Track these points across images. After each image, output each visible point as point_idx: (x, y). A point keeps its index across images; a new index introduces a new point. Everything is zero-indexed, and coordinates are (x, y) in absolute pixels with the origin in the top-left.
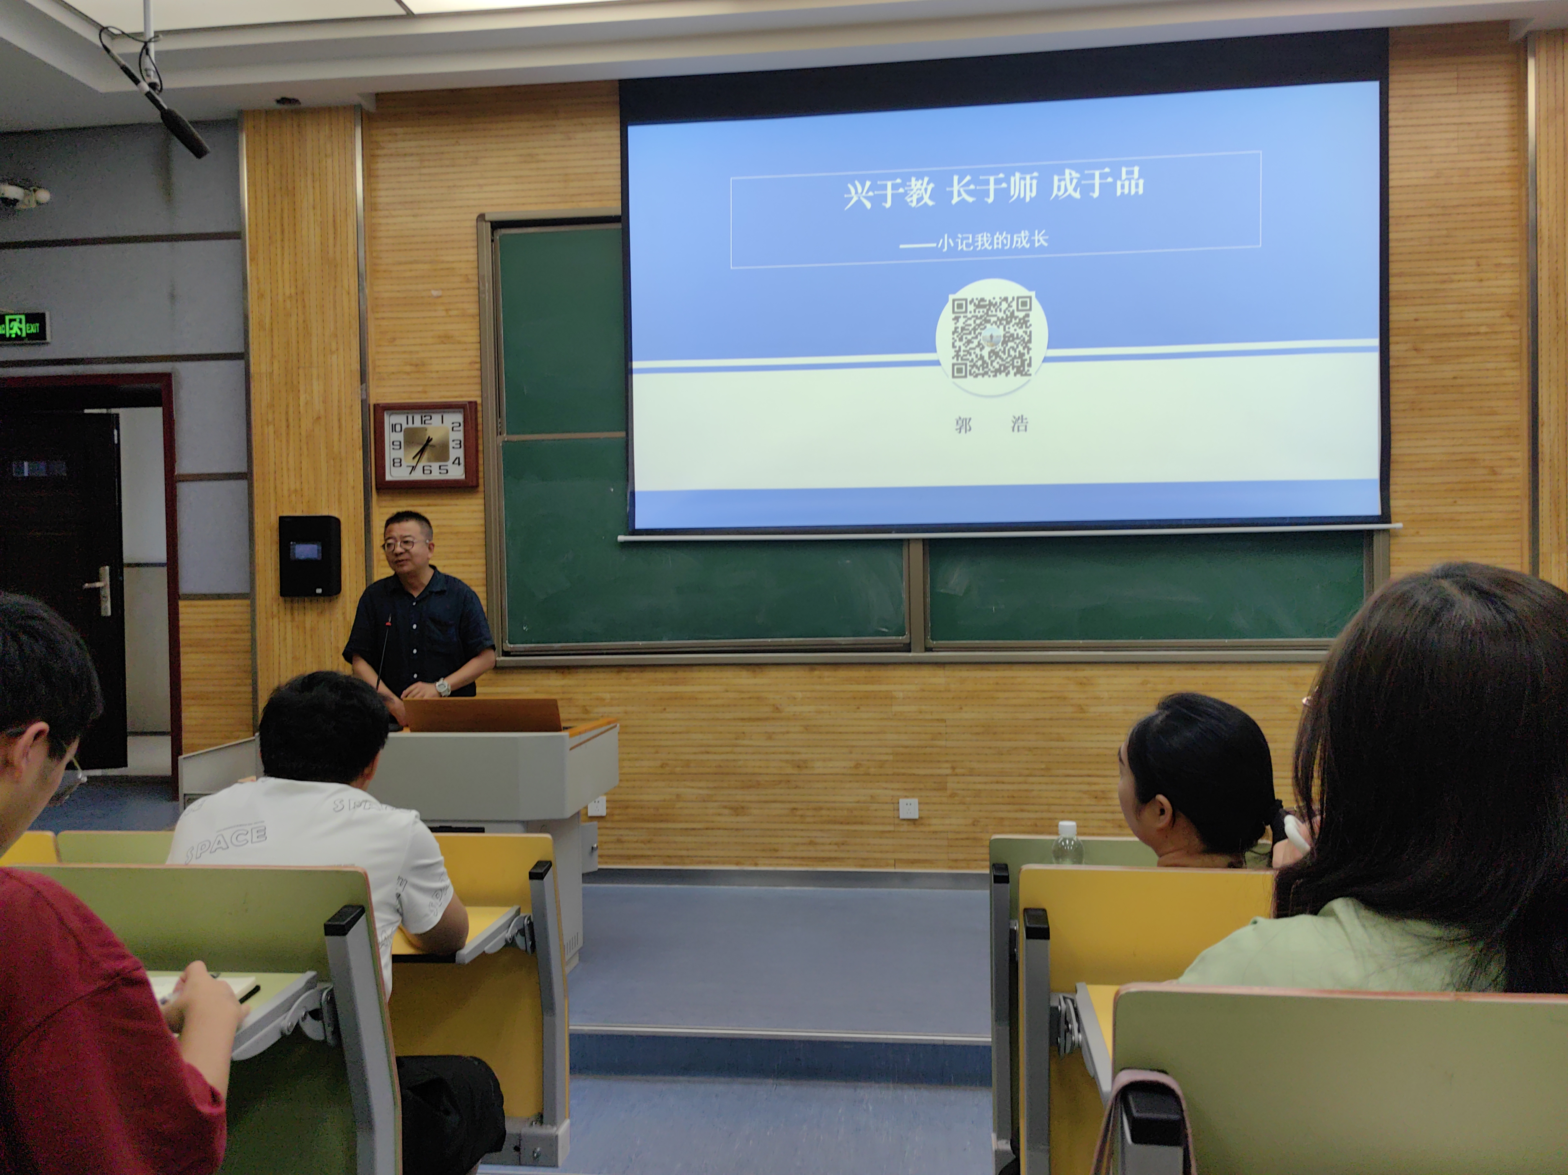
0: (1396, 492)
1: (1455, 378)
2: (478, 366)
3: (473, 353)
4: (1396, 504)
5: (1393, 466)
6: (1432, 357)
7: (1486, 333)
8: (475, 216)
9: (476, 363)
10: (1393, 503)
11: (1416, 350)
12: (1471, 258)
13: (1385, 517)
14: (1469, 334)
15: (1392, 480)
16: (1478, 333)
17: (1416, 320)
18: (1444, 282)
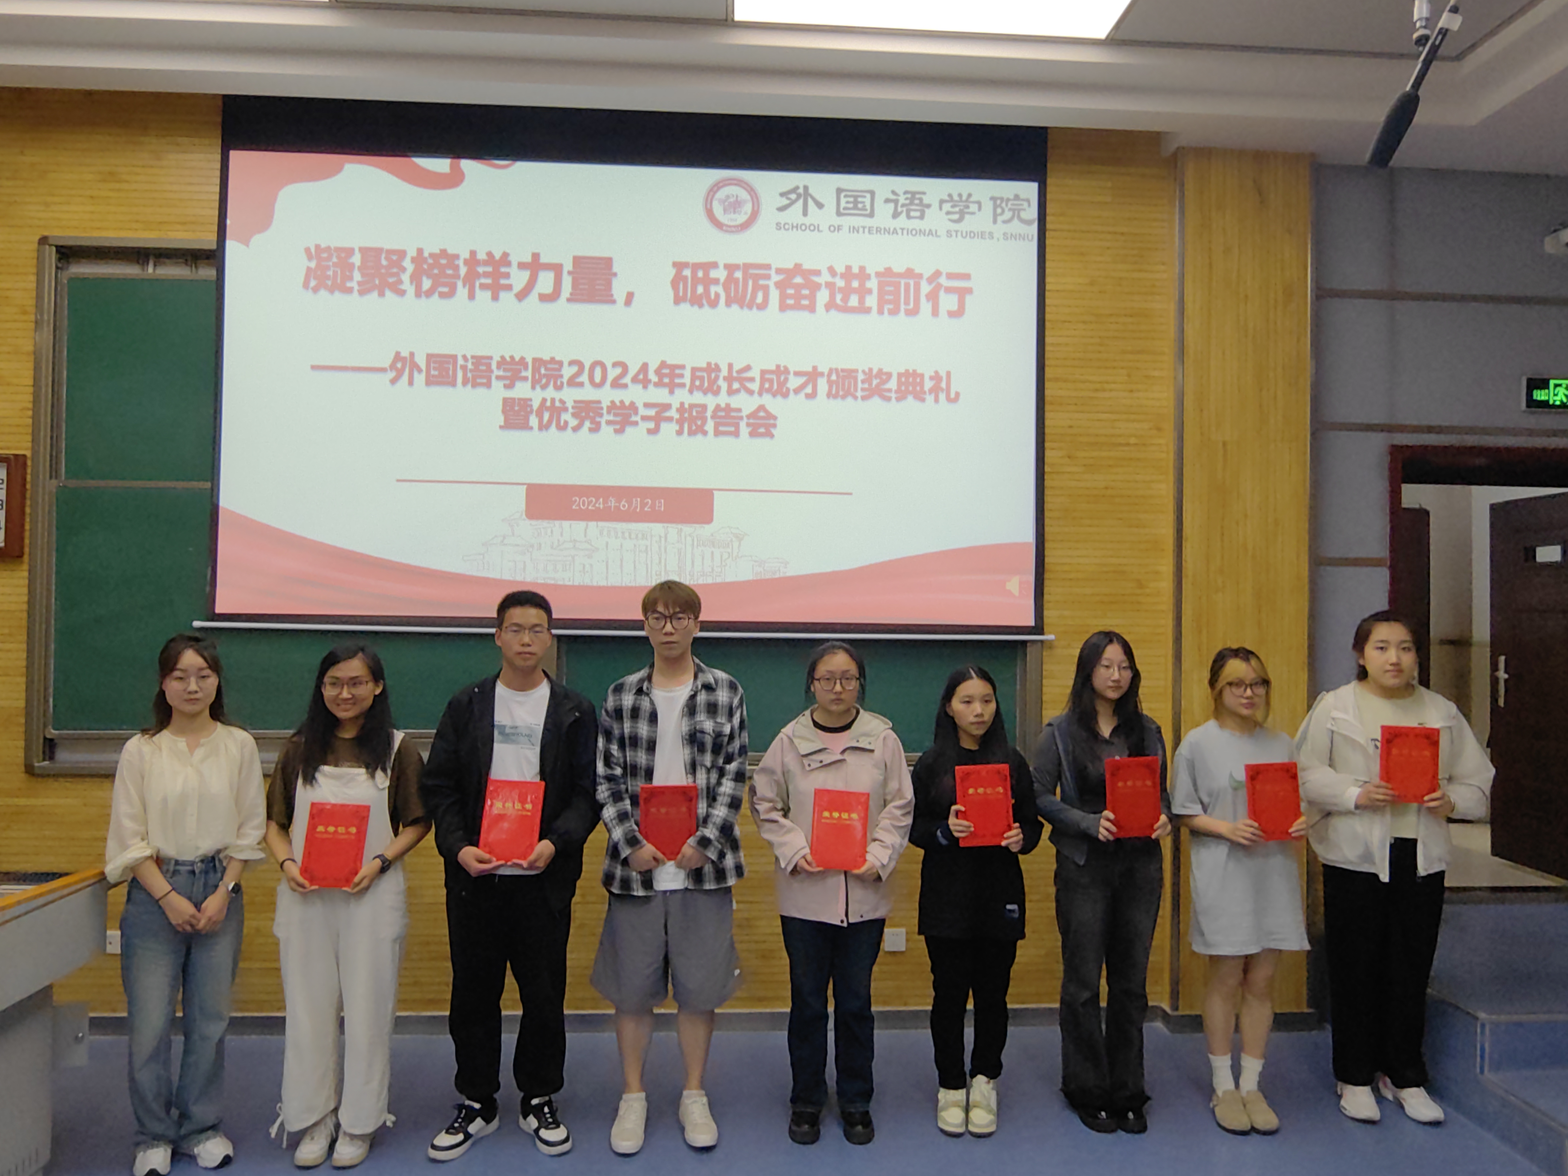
0: (1049, 602)
1: (1106, 488)
2: (30, 413)
3: (26, 398)
4: (1049, 614)
5: (1047, 575)
6: (1085, 465)
7: (1136, 444)
8: (37, 238)
9: (28, 409)
10: (1046, 613)
11: (1069, 457)
12: (1122, 368)
13: (1038, 628)
14: (1120, 445)
15: (1046, 590)
16: (1128, 444)
17: (1071, 427)
18: (1097, 390)
